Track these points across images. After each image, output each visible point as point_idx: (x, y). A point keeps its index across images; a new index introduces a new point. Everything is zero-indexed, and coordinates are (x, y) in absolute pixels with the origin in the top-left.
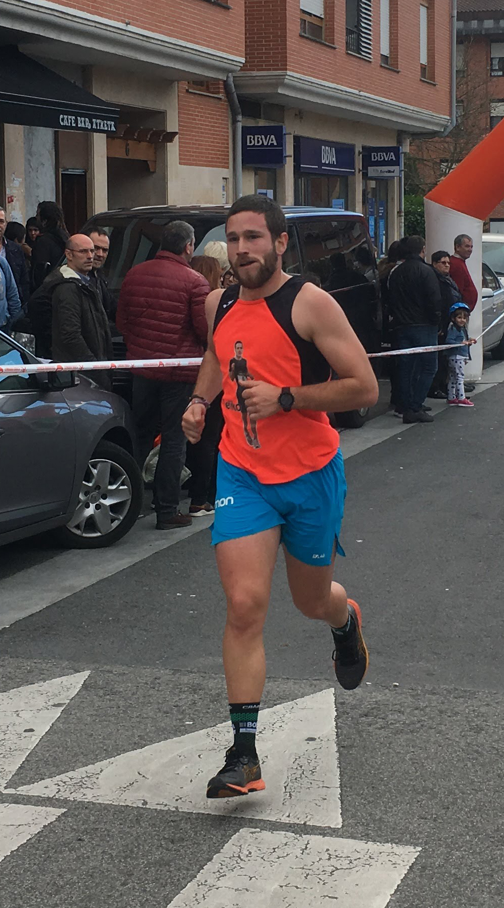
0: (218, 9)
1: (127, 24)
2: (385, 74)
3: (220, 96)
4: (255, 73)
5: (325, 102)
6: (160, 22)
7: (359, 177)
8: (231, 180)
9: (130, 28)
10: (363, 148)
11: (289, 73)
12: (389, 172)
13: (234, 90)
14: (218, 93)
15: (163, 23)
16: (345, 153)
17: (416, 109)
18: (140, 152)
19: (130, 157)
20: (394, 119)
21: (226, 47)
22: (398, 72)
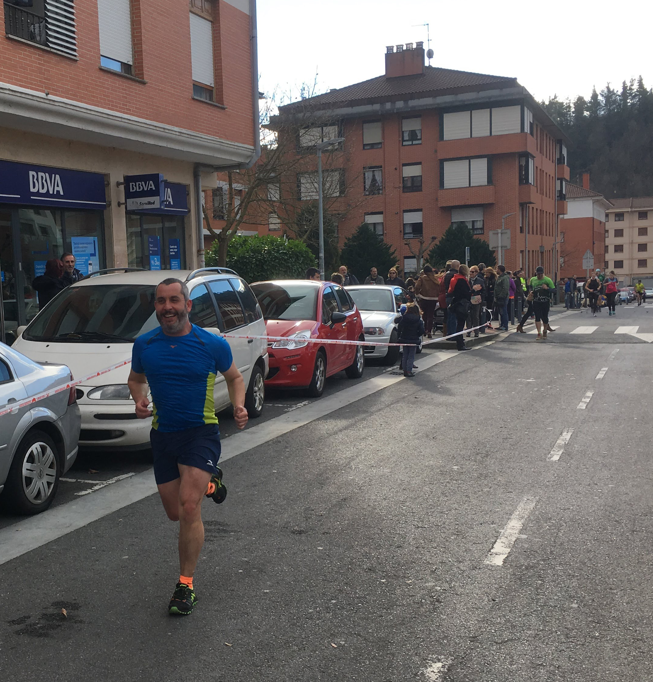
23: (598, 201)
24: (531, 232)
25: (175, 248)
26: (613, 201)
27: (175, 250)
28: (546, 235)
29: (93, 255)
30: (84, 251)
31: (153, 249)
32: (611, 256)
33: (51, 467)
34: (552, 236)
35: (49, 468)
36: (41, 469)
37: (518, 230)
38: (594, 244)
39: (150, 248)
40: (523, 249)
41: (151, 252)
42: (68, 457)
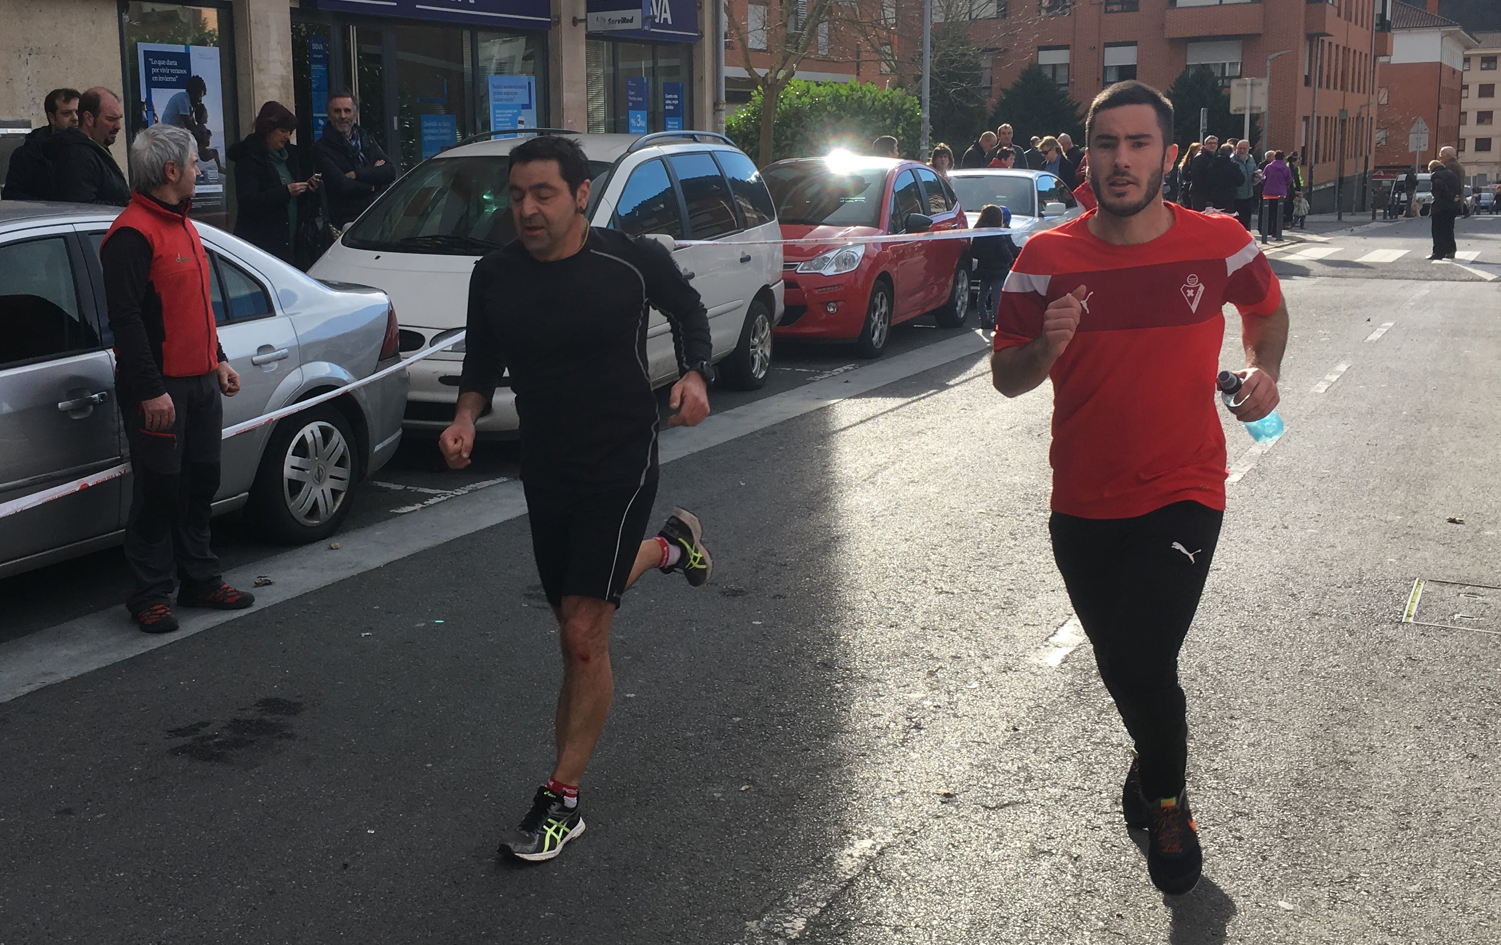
23: (1450, 34)
24: (1324, 84)
25: (674, 99)
26: (1479, 36)
27: (674, 102)
28: (1353, 90)
29: (527, 107)
30: (511, 100)
31: (634, 99)
32: (1471, 130)
33: (340, 463)
34: (1364, 93)
35: (336, 465)
36: (321, 466)
37: (1301, 81)
38: (1439, 108)
39: (630, 98)
40: (1309, 114)
41: (630, 104)
42: (378, 448)
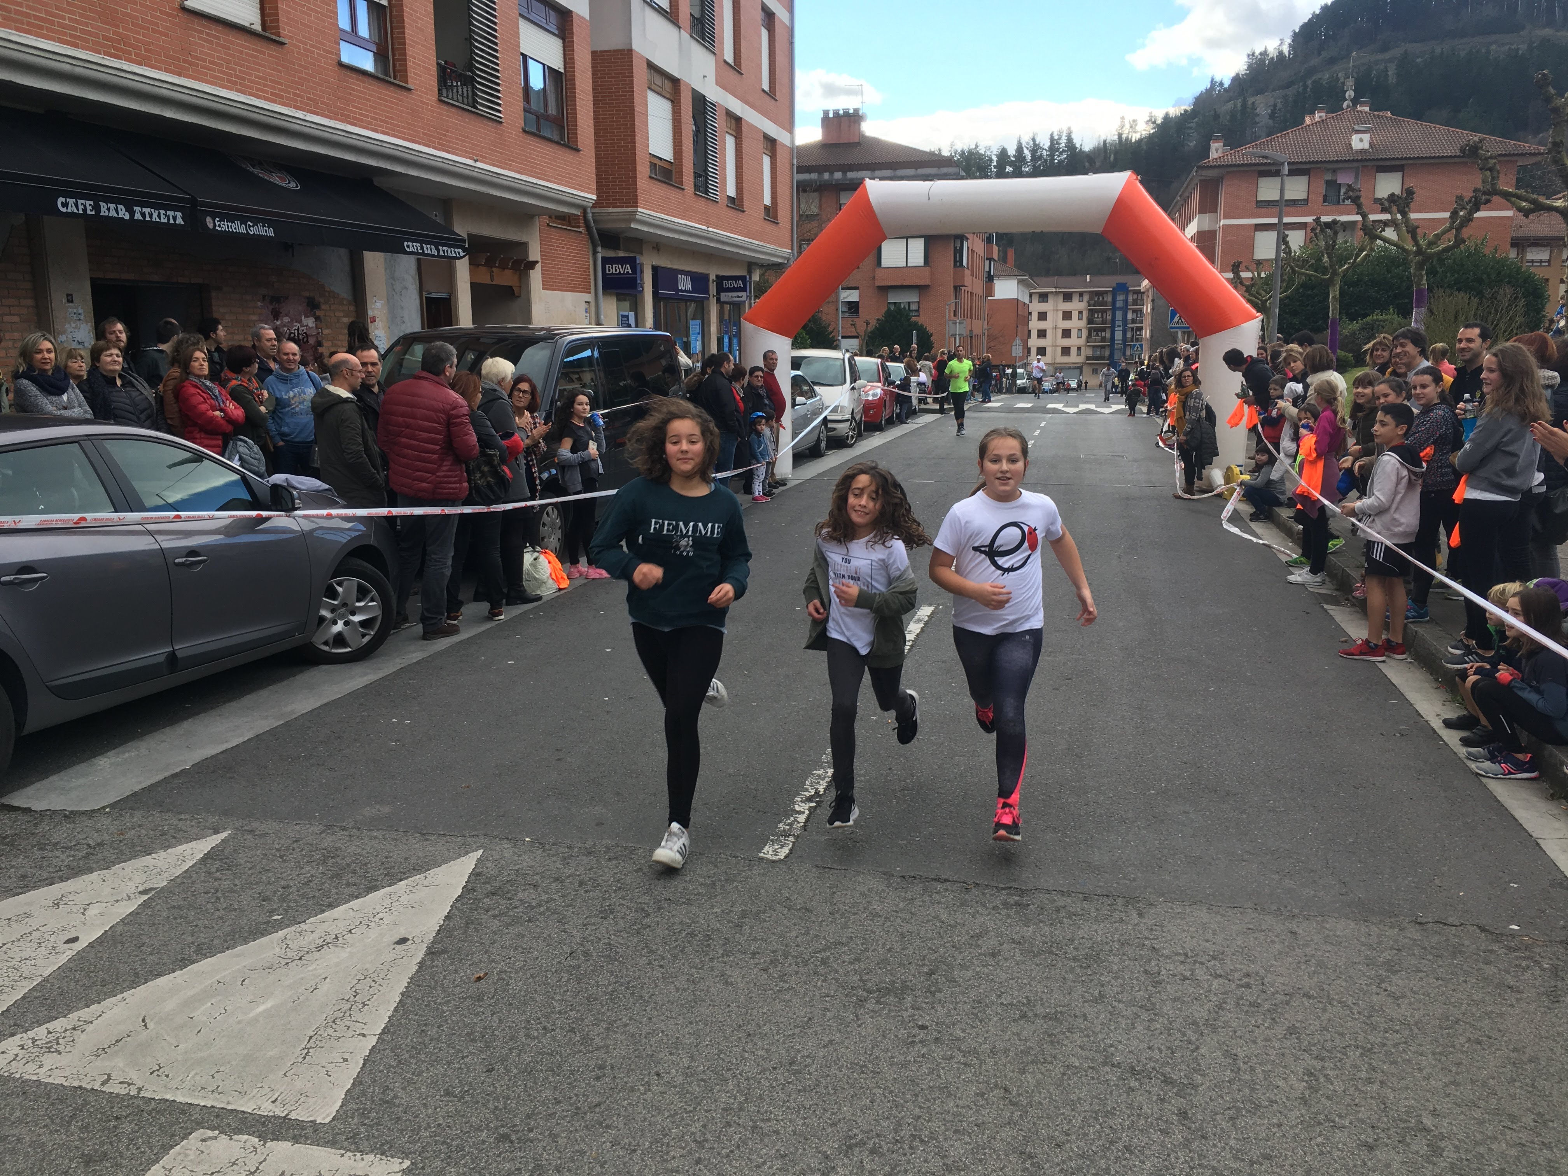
0: (568, 150)
1: (476, 161)
2: (732, 213)
3: (581, 230)
4: (611, 210)
5: (676, 236)
6: (509, 160)
7: (713, 301)
8: (593, 304)
9: (479, 164)
10: (717, 276)
11: (639, 210)
12: (738, 297)
13: (593, 224)
14: (579, 227)
15: (513, 161)
16: (699, 281)
17: (760, 243)
18: (505, 278)
19: (494, 283)
20: (742, 252)
21: (578, 185)
22: (743, 212)
